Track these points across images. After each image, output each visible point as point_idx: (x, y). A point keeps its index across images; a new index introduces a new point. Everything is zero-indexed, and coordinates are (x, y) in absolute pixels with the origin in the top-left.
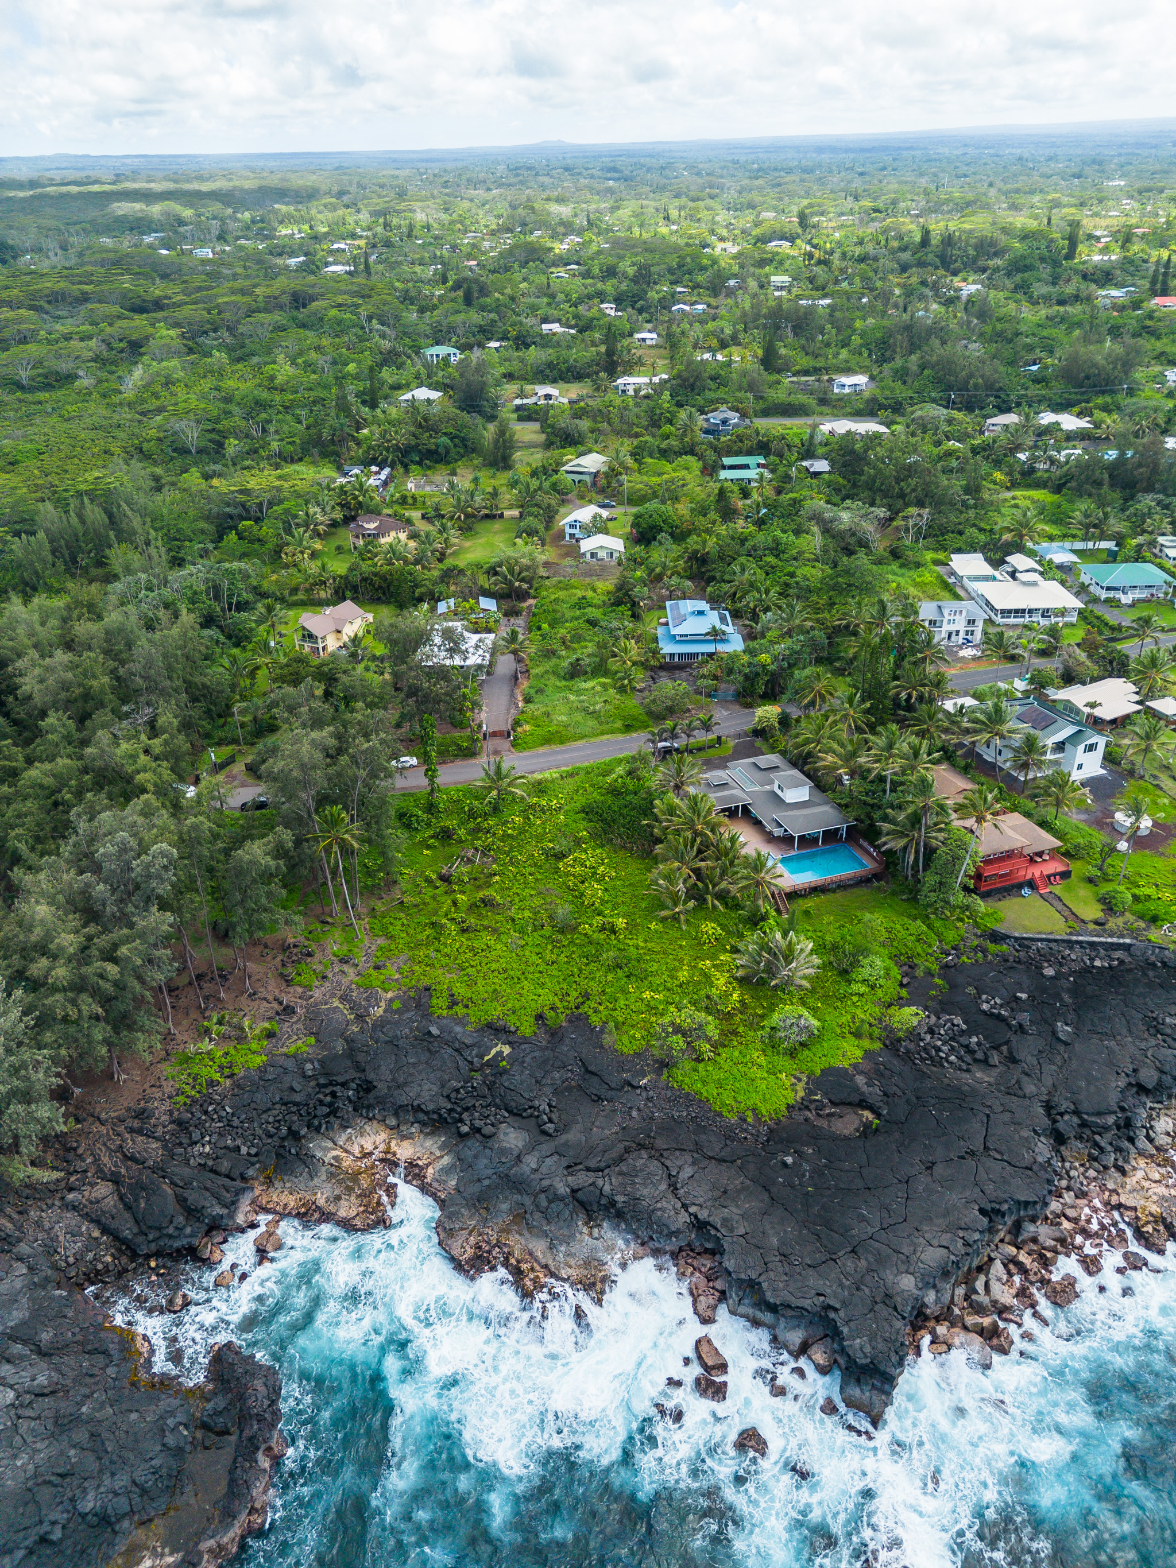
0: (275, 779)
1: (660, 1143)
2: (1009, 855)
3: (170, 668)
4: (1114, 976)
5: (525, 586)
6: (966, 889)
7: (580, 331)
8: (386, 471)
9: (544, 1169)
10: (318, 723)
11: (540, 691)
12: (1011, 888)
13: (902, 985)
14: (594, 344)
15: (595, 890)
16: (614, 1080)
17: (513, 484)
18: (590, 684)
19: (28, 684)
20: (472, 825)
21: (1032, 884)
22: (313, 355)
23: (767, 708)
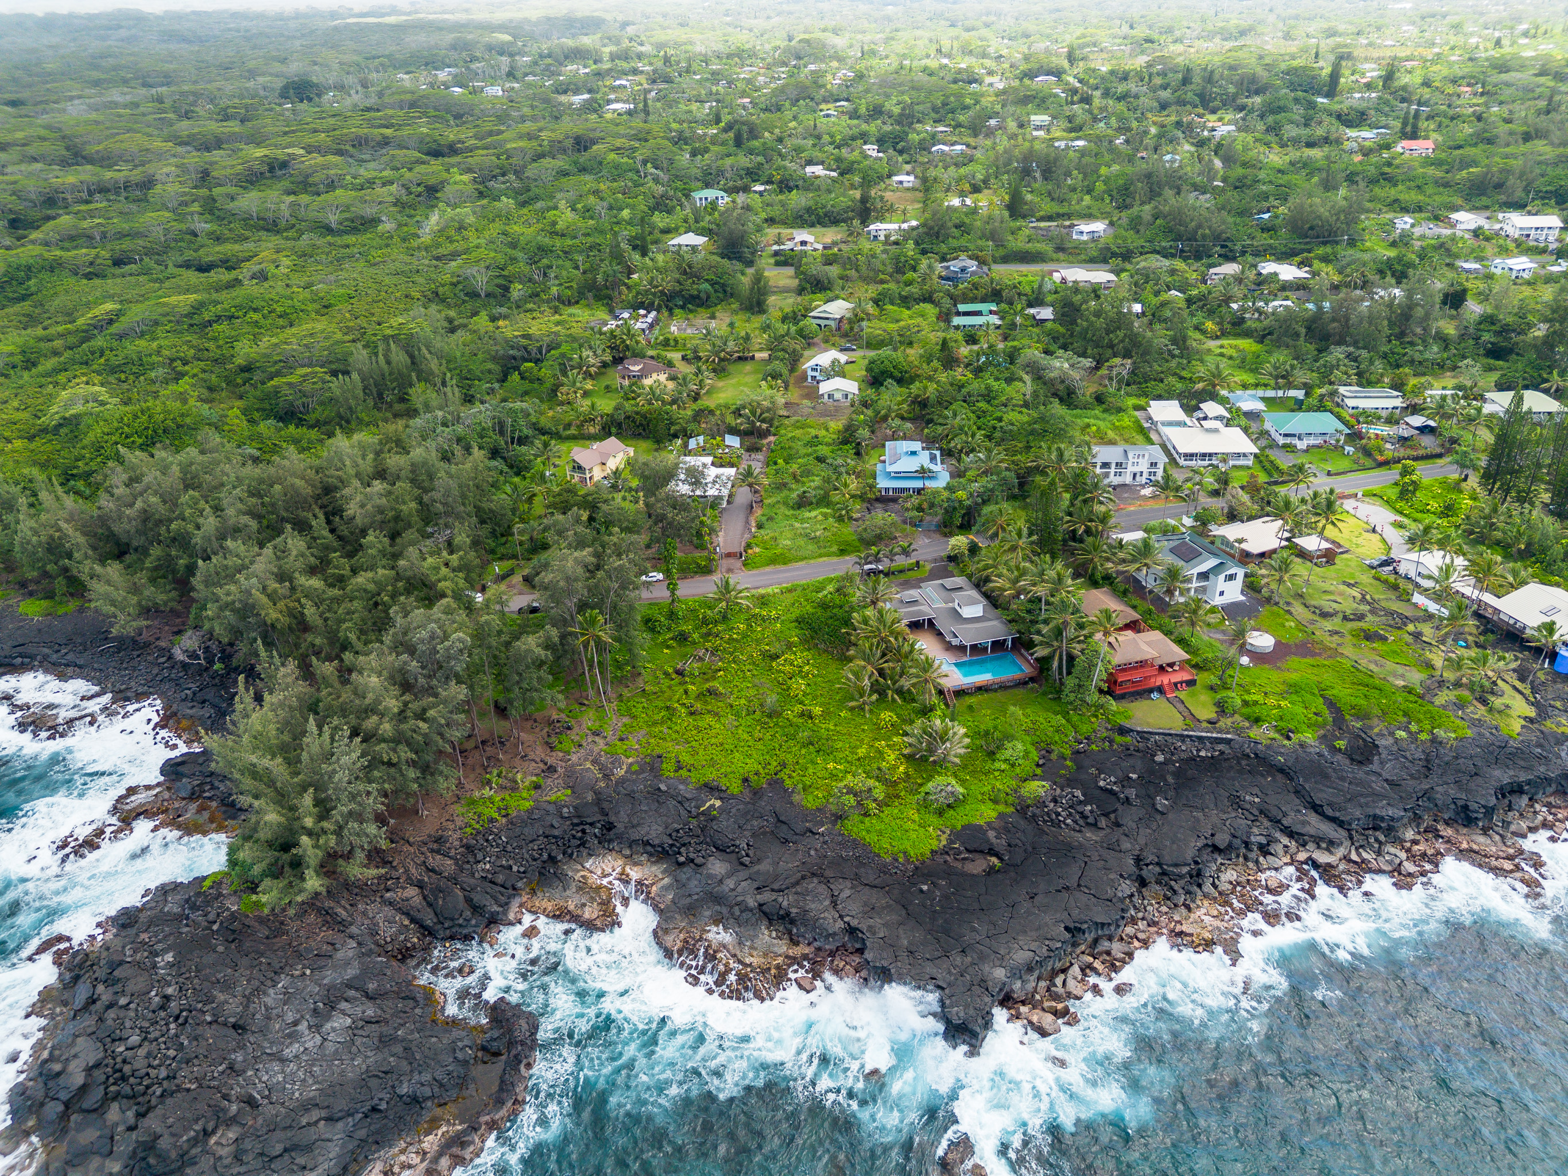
0: (546, 589)
1: (829, 873)
2: (1142, 664)
3: (463, 496)
4: (1213, 764)
5: (764, 426)
6: (1101, 691)
7: (841, 174)
8: (653, 314)
9: (739, 889)
10: (581, 544)
11: (770, 519)
12: (1143, 693)
13: (1038, 765)
15: (799, 685)
16: (799, 827)
17: (766, 328)
18: (813, 514)
19: (352, 509)
20: (704, 630)
21: (1160, 690)
22: (592, 200)
23: (960, 537)
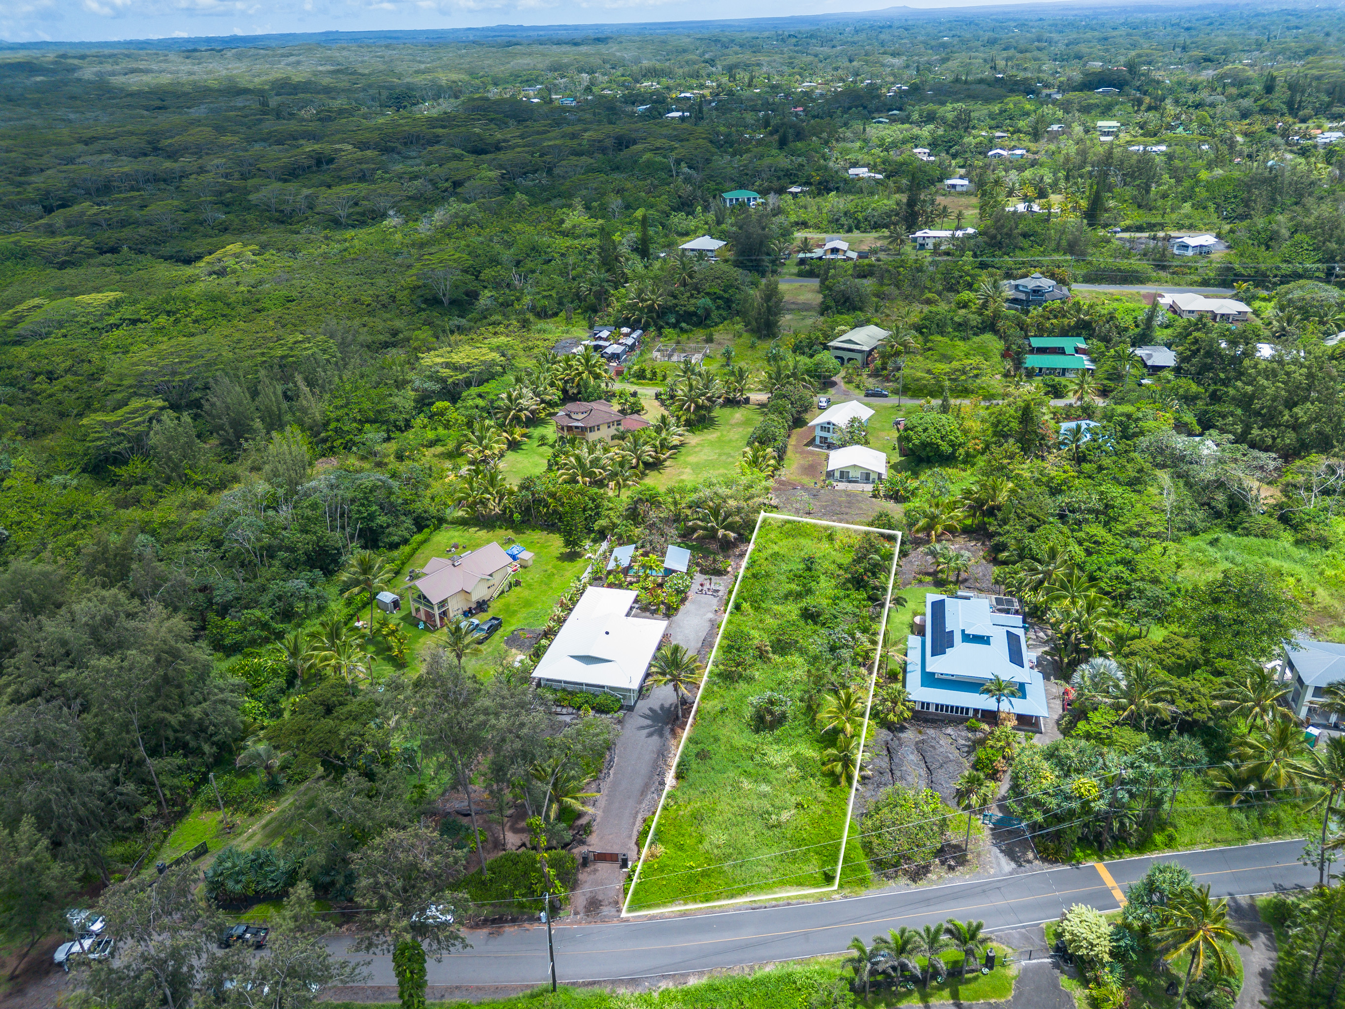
5: (730, 536)
7: (888, 177)
8: (637, 333)
14: (899, 190)
17: (772, 358)
